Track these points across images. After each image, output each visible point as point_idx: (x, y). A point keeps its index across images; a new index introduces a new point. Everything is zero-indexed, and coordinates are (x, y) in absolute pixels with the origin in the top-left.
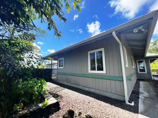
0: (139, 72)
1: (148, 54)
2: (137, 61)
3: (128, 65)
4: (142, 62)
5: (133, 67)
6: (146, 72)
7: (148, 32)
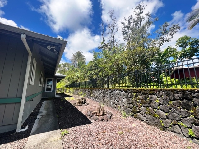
0: (46, 91)
1: (57, 74)
2: (47, 79)
3: (34, 81)
4: (51, 80)
5: (40, 85)
6: (52, 91)
7: (58, 54)
